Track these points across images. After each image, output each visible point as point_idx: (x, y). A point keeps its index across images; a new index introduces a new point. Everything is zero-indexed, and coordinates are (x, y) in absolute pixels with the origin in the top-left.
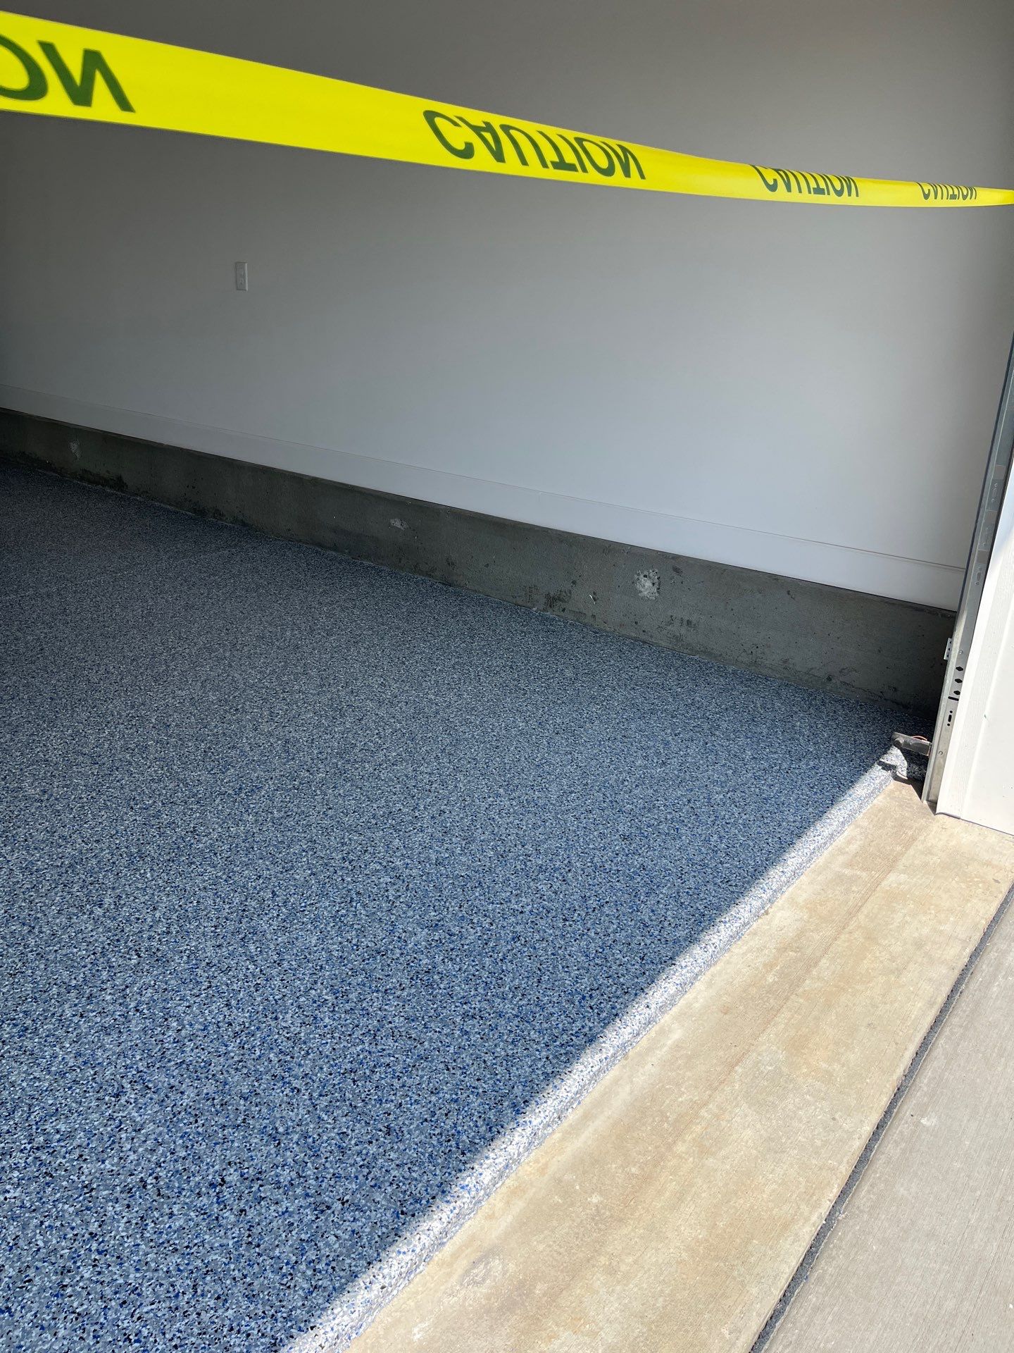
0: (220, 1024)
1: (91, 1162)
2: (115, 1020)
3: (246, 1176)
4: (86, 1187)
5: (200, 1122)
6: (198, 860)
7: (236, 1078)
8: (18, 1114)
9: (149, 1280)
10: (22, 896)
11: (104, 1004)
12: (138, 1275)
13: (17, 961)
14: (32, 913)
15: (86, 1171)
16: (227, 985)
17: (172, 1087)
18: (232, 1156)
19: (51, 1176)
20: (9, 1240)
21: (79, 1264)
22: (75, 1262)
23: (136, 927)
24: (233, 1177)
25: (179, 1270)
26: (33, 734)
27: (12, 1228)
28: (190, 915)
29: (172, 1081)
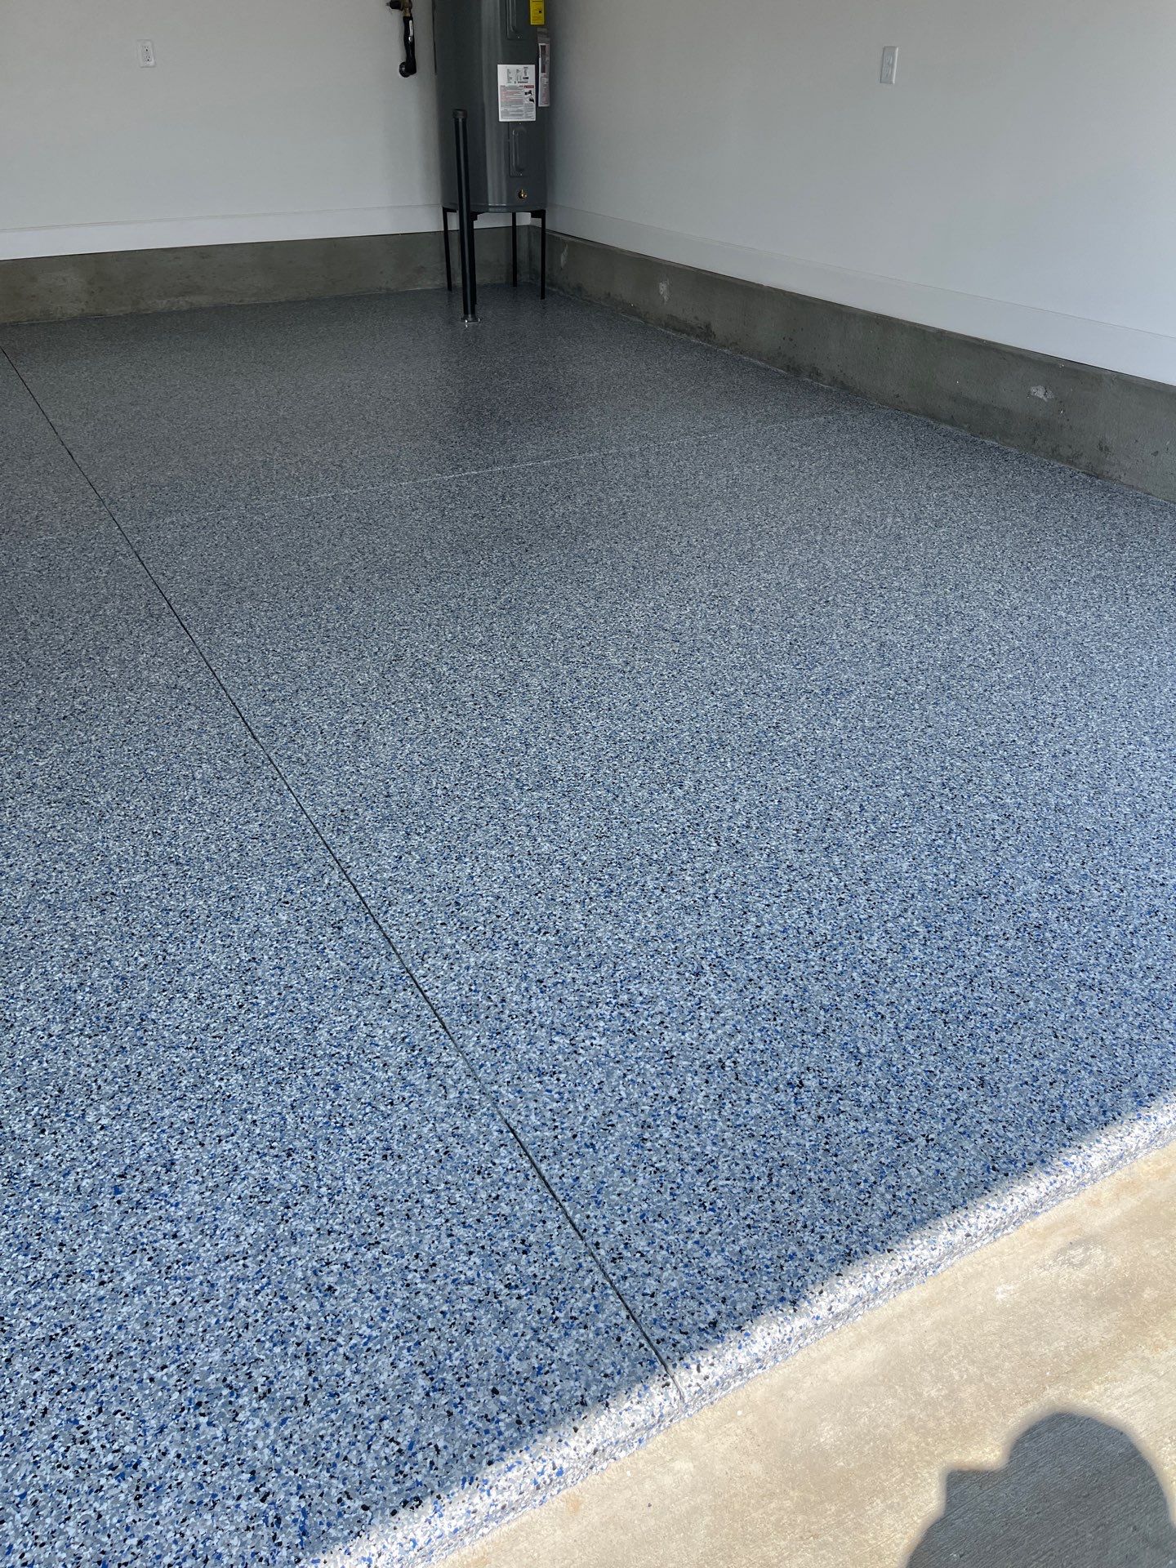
0: (801, 930)
1: (673, 1031)
2: (695, 901)
3: (825, 1085)
4: (667, 1052)
5: (779, 1021)
6: (780, 758)
7: (816, 988)
8: (604, 969)
9: (725, 1156)
10: (606, 763)
11: (684, 883)
12: (714, 1148)
13: (602, 824)
14: (616, 781)
15: (667, 1038)
16: (809, 893)
17: (751, 980)
18: (811, 1062)
19: (634, 1034)
20: (594, 1083)
21: (658, 1122)
22: (655, 1120)
23: (716, 815)
24: (811, 1082)
25: (755, 1155)
26: (615, 603)
27: (597, 1073)
28: (771, 813)
29: (751, 974)
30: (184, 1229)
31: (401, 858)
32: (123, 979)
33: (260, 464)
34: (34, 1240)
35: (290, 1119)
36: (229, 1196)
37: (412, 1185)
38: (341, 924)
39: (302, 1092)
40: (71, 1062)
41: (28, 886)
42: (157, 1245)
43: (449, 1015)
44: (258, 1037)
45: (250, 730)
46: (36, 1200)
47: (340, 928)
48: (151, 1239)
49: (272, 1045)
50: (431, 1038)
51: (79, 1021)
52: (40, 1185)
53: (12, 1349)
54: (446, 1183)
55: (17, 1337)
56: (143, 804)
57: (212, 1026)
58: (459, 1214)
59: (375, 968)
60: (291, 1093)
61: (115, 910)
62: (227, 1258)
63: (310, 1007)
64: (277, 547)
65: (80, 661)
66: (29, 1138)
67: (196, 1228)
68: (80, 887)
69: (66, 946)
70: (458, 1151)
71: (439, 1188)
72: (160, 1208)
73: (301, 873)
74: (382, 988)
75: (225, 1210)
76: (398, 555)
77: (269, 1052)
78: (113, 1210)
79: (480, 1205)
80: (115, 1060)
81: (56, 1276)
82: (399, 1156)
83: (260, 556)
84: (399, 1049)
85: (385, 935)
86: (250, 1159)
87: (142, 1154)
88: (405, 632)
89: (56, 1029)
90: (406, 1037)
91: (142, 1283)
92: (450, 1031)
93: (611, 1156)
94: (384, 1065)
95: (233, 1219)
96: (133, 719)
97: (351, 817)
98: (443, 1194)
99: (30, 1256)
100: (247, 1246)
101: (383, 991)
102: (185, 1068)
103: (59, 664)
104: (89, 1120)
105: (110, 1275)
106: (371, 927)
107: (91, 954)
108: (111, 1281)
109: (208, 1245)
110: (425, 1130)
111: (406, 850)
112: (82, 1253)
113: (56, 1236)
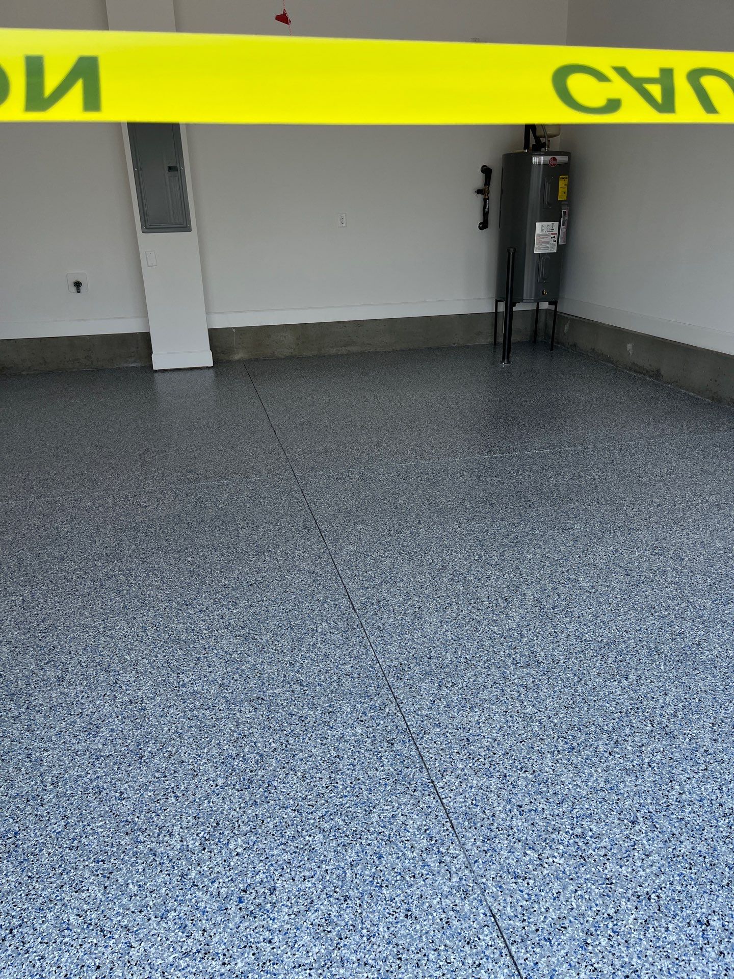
0: (713, 802)
1: (613, 863)
2: (634, 766)
3: (726, 927)
4: (608, 879)
5: (694, 871)
6: (701, 668)
7: (724, 849)
8: (565, 806)
9: (647, 969)
11: (626, 751)
12: (639, 961)
15: (608, 867)
16: (720, 773)
17: (673, 834)
18: (716, 907)
19: (585, 860)
20: (554, 892)
21: (599, 932)
22: (596, 930)
23: (652, 704)
24: (716, 923)
25: (669, 973)
27: (556, 884)
28: (693, 708)
29: (674, 830)
30: (276, 937)
31: (434, 702)
32: (261, 755)
33: (375, 443)
34: (189, 923)
35: (349, 873)
36: (305, 921)
37: (422, 942)
38: (393, 742)
39: (358, 856)
40: (226, 805)
41: (217, 686)
42: (259, 945)
43: (456, 819)
44: (335, 811)
45: (352, 604)
46: (194, 895)
47: (392, 744)
48: (256, 940)
49: (343, 818)
50: (444, 834)
51: (233, 780)
52: (197, 886)
54: (445, 946)
56: (287, 644)
57: (309, 797)
58: (452, 971)
59: (411, 776)
60: (351, 855)
61: (263, 710)
62: (300, 966)
63: (369, 796)
64: (380, 494)
65: (264, 551)
66: (196, 852)
67: (283, 939)
68: (245, 691)
69: (233, 729)
70: (455, 923)
71: (440, 948)
72: (264, 919)
73: (372, 702)
74: (415, 791)
75: (302, 931)
76: (450, 503)
77: (341, 823)
78: (236, 914)
79: (467, 968)
80: (250, 809)
81: (198, 952)
82: (416, 917)
83: (369, 497)
84: (422, 837)
85: (420, 754)
86: (321, 897)
87: (258, 878)
88: (450, 551)
89: (220, 781)
90: (427, 829)
91: (247, 970)
92: (457, 831)
93: (562, 951)
94: (412, 847)
95: (306, 939)
96: (288, 590)
97: (406, 669)
98: (442, 953)
99: (185, 934)
100: (313, 961)
101: (415, 794)
102: (290, 823)
103: (252, 552)
104: (231, 847)
105: (229, 959)
106: (412, 747)
107: (245, 736)
108: (229, 964)
109: (289, 953)
110: (435, 902)
111: (438, 697)
112: (215, 939)
113: (202, 924)
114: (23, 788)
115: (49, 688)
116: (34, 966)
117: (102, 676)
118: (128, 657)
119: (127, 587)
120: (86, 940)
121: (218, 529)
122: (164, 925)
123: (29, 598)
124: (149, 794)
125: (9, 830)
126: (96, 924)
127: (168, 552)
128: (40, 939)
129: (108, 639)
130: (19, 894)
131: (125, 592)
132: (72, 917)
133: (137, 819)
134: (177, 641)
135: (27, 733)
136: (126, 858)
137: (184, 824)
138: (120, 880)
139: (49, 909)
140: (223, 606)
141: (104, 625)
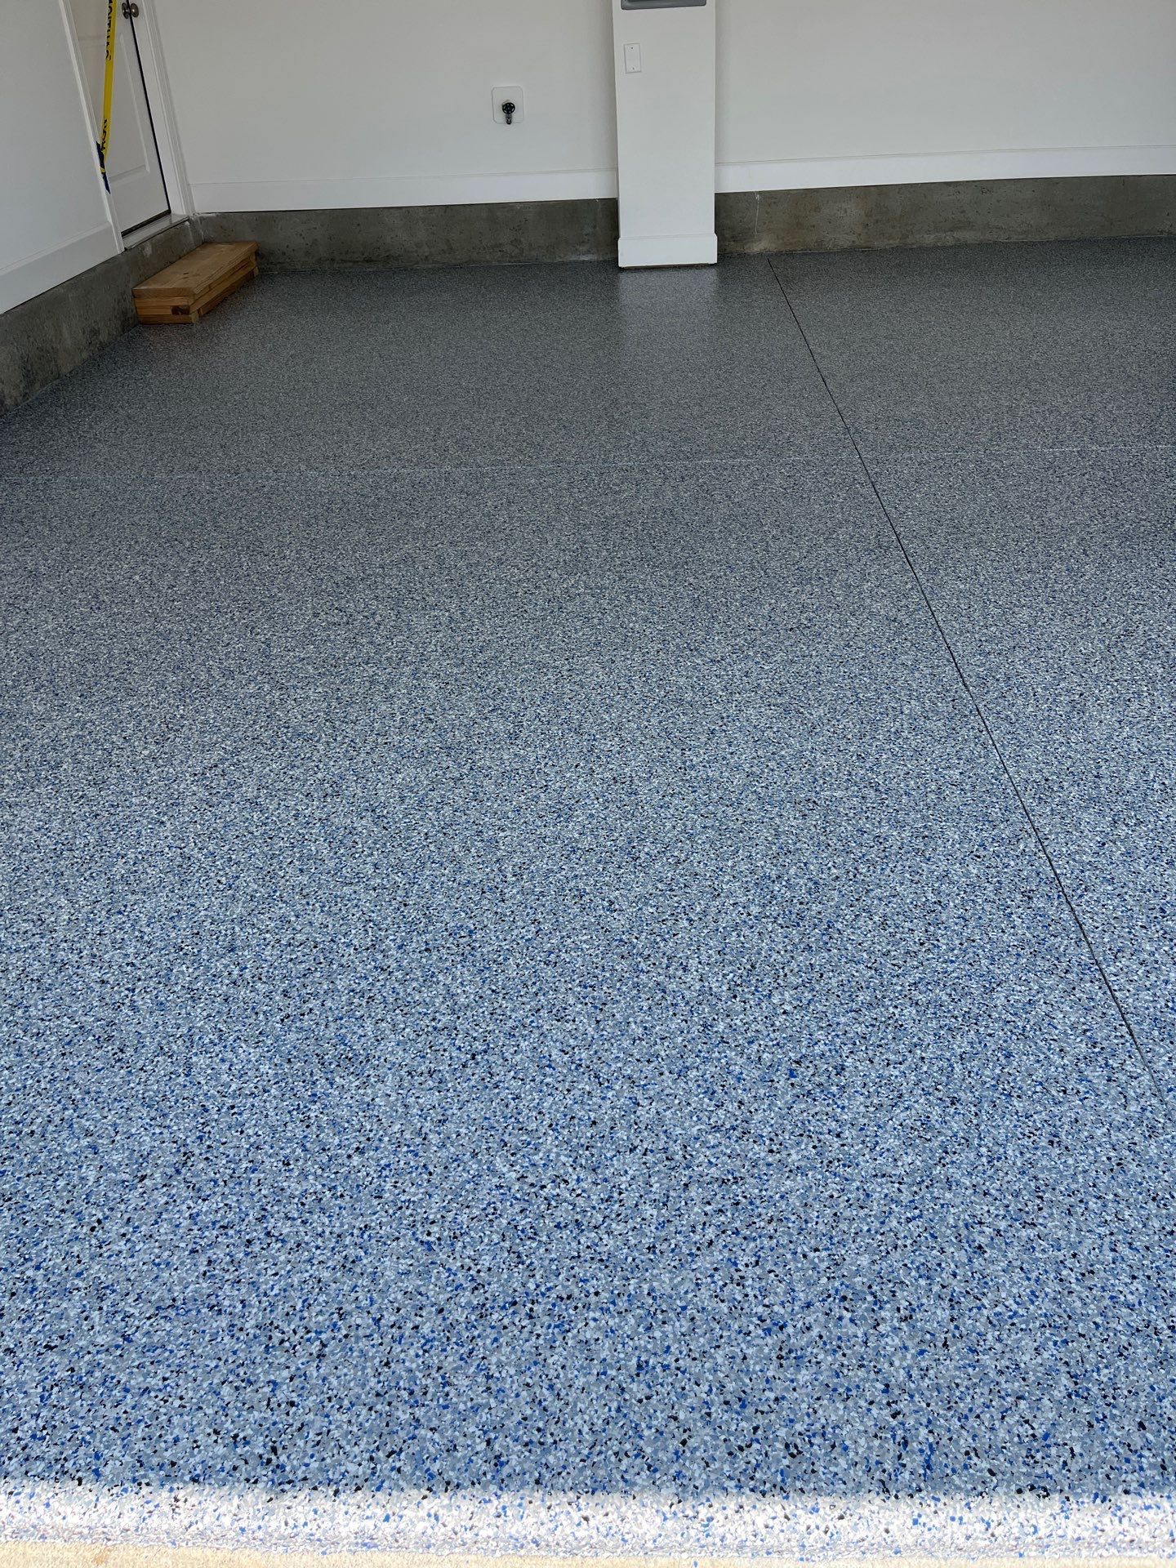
30: (847, 1132)
31: (1104, 844)
33: (1005, 410)
34: (718, 1089)
35: (958, 1068)
36: (891, 1119)
37: (1077, 1182)
38: (1031, 894)
39: (972, 1047)
40: (764, 944)
41: (744, 775)
42: (821, 1137)
43: (1138, 1023)
44: (935, 979)
45: (962, 677)
46: (723, 1055)
47: (1030, 898)
48: (817, 1129)
49: (948, 991)
50: (1116, 1041)
51: (774, 910)
52: (728, 1043)
53: (691, 1177)
54: (1115, 1195)
55: (695, 1168)
56: (852, 726)
57: (893, 953)
58: (1127, 1232)
59: (1062, 949)
60: (961, 1045)
61: (815, 818)
62: (884, 1176)
63: (990, 967)
64: (1012, 497)
65: (811, 579)
66: (723, 999)
67: (858, 1137)
68: (787, 788)
69: (770, 839)
70: (1133, 1166)
71: (1107, 1197)
72: (828, 1105)
73: (996, 831)
74: (1067, 972)
75: (886, 1131)
76: (1143, 523)
77: (945, 998)
78: (787, 1090)
79: (1151, 1232)
80: (802, 955)
81: (734, 1128)
82: (1067, 1148)
83: (993, 503)
84: (1078, 1040)
85: (1076, 919)
86: (915, 1092)
87: (817, 1050)
88: (1140, 607)
89: (755, 910)
90: (1087, 1030)
91: (806, 1166)
92: (1138, 1041)
94: (1061, 1050)
95: (893, 1142)
96: (851, 643)
97: (1055, 789)
98: (1110, 1204)
99: (713, 1102)
100: (903, 1173)
101: (1068, 976)
102: (863, 984)
103: (791, 578)
104: (775, 1001)
105: (778, 1146)
106: (1063, 907)
107: (790, 852)
108: (779, 1152)
109: (867, 1156)
110: (1099, 1132)
111: (1111, 838)
112: (758, 1117)
113: (737, 1093)
114: (476, 874)
115: (498, 746)
116: (507, 1106)
117: (571, 738)
118: (606, 717)
119: (599, 614)
120: (575, 1084)
121: (735, 536)
122: (683, 1085)
123: (457, 616)
124: (651, 910)
125: (462, 926)
126: (588, 1067)
127: (657, 567)
128: (512, 1073)
129: (576, 687)
130: (481, 1010)
131: (596, 621)
132: (554, 1052)
133: (635, 941)
134: (680, 702)
135: (474, 803)
136: (624, 988)
137: (704, 959)
138: (618, 1016)
139: (524, 1036)
140: (747, 657)
141: (568, 667)
